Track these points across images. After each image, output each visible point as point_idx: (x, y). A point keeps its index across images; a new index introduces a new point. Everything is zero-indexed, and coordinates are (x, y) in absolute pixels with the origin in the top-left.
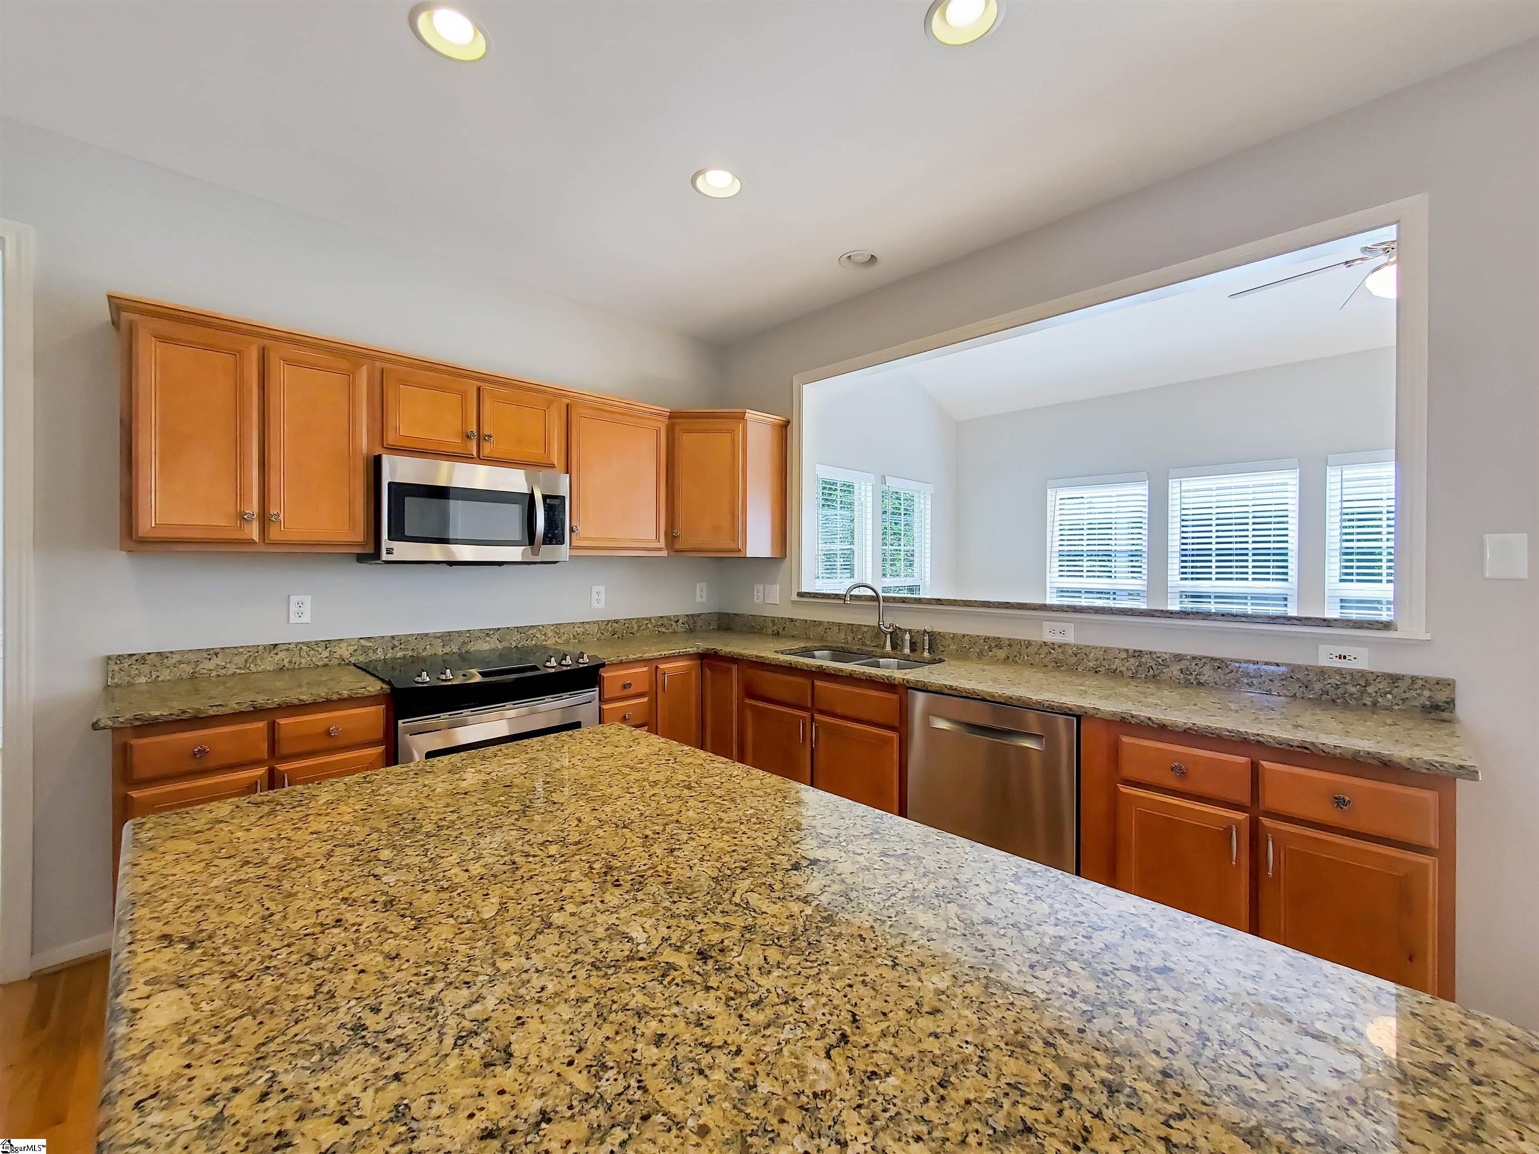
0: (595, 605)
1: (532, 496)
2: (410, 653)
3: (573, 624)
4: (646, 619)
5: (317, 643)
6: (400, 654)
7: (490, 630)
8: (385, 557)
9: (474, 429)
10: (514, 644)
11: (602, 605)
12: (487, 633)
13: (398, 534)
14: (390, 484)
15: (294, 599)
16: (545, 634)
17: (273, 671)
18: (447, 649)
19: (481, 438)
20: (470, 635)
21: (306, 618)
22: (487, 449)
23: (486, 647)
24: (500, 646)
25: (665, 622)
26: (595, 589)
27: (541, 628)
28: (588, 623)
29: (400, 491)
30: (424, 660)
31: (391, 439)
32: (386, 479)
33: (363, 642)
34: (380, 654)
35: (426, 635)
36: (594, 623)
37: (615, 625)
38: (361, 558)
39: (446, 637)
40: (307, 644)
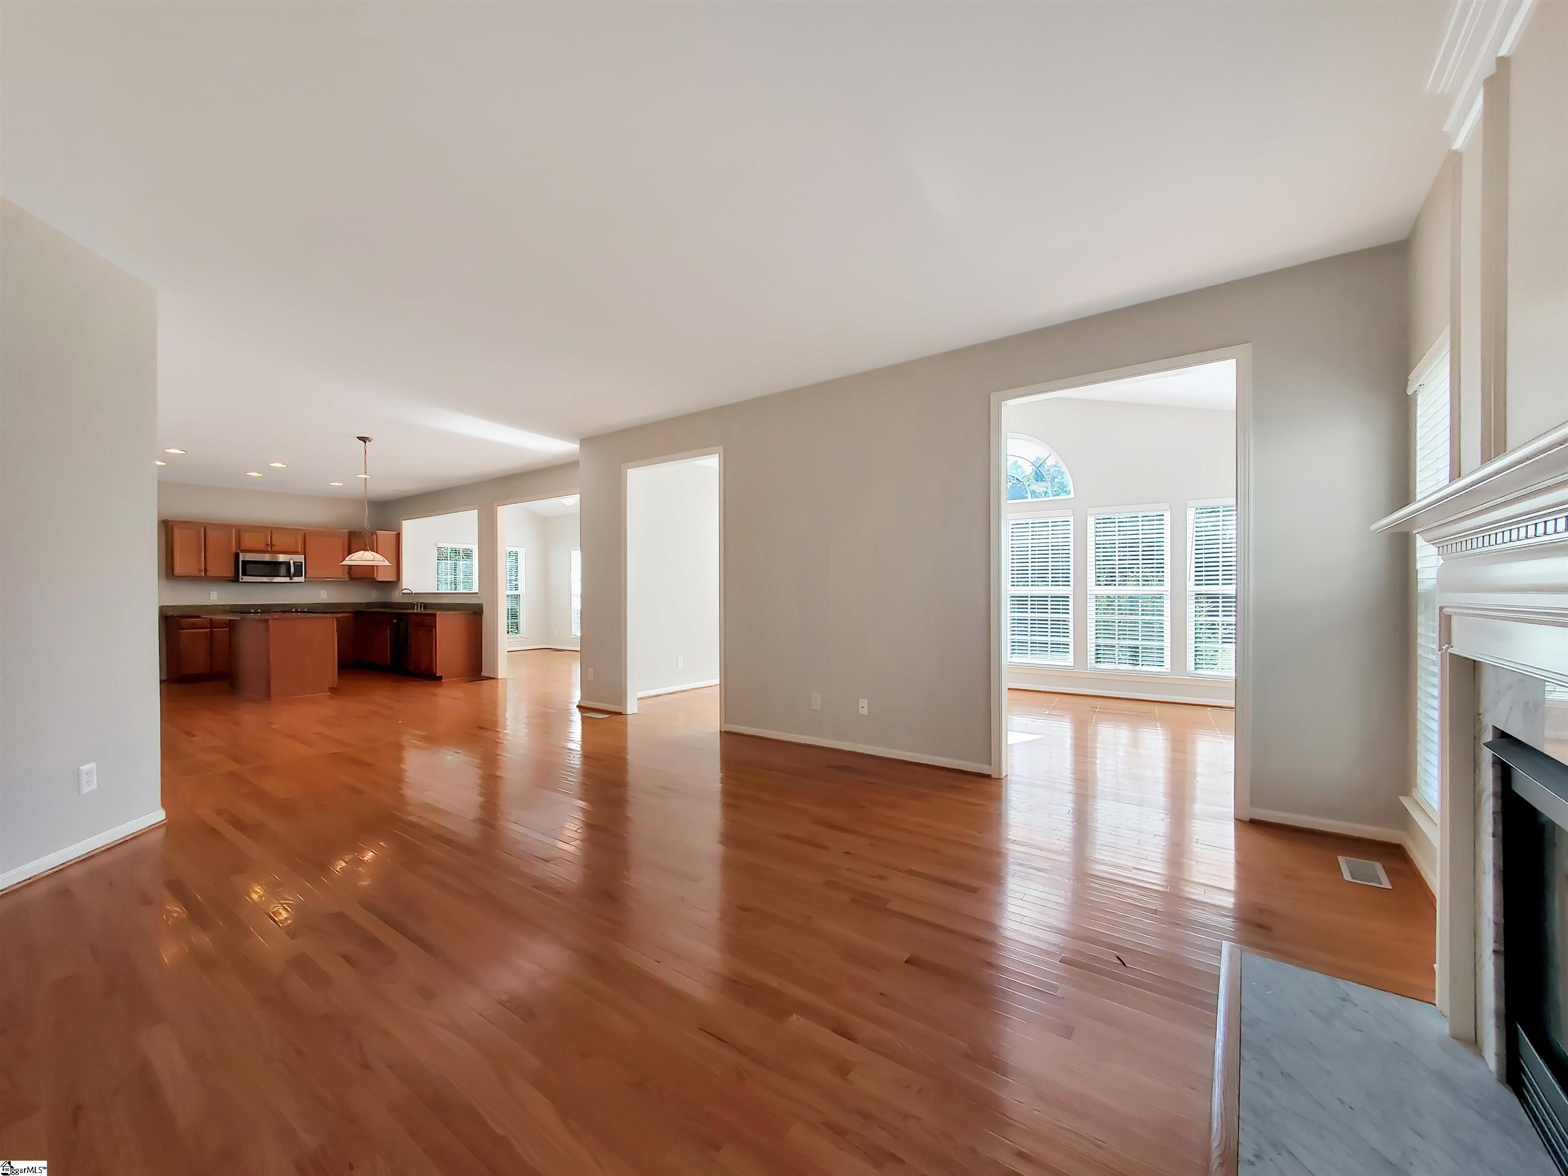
1: (289, 562)
8: (240, 580)
9: (269, 543)
13: (244, 574)
14: (242, 561)
15: (211, 592)
19: (272, 545)
21: (216, 598)
22: (274, 549)
29: (245, 563)
31: (242, 548)
32: (241, 559)
38: (233, 581)
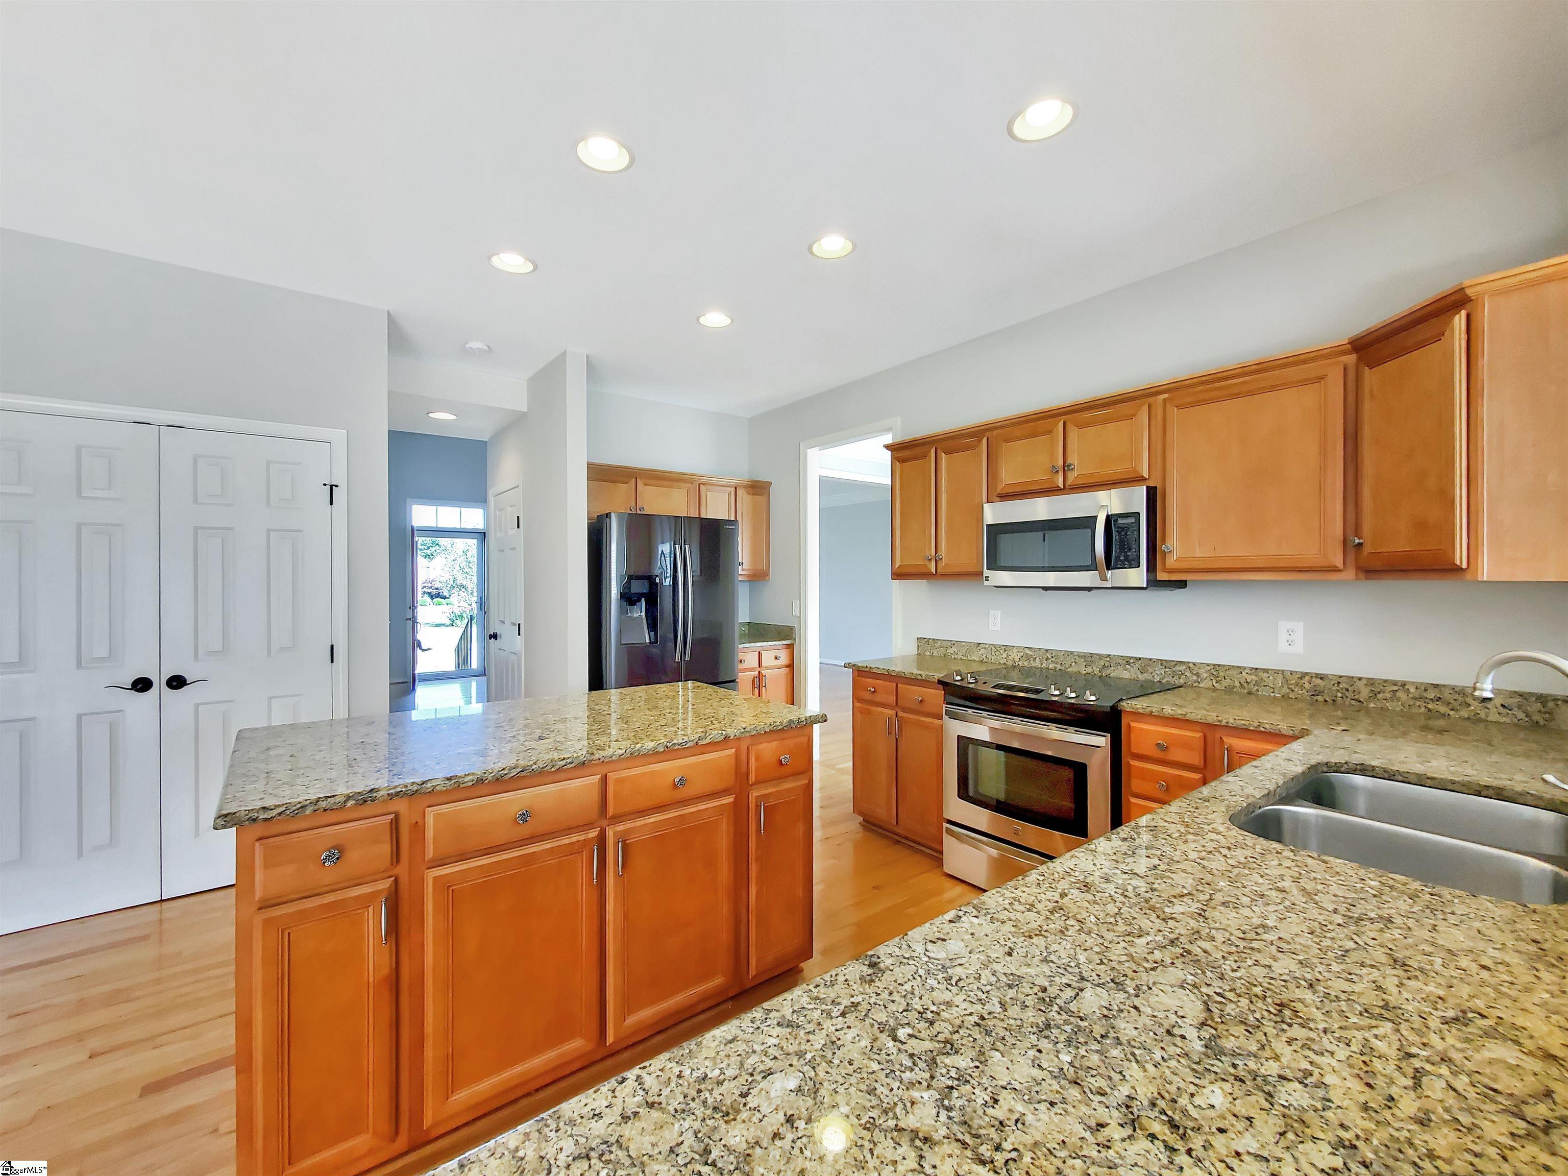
0: (1283, 647)
2: (1059, 667)
3: (1240, 669)
4: (1395, 683)
5: (1000, 646)
6: (1051, 666)
7: (1130, 658)
10: (1157, 679)
11: (1298, 648)
12: (1128, 661)
15: (991, 614)
16: (1197, 674)
17: (978, 661)
18: (1089, 670)
20: (1110, 660)
23: (1126, 675)
24: (1142, 677)
25: (1446, 695)
26: (1284, 626)
27: (1191, 665)
28: (1266, 671)
30: (1070, 675)
33: (1027, 651)
34: (1037, 663)
35: (1072, 653)
36: (1276, 672)
37: (1319, 681)
39: (1089, 658)
40: (995, 646)
